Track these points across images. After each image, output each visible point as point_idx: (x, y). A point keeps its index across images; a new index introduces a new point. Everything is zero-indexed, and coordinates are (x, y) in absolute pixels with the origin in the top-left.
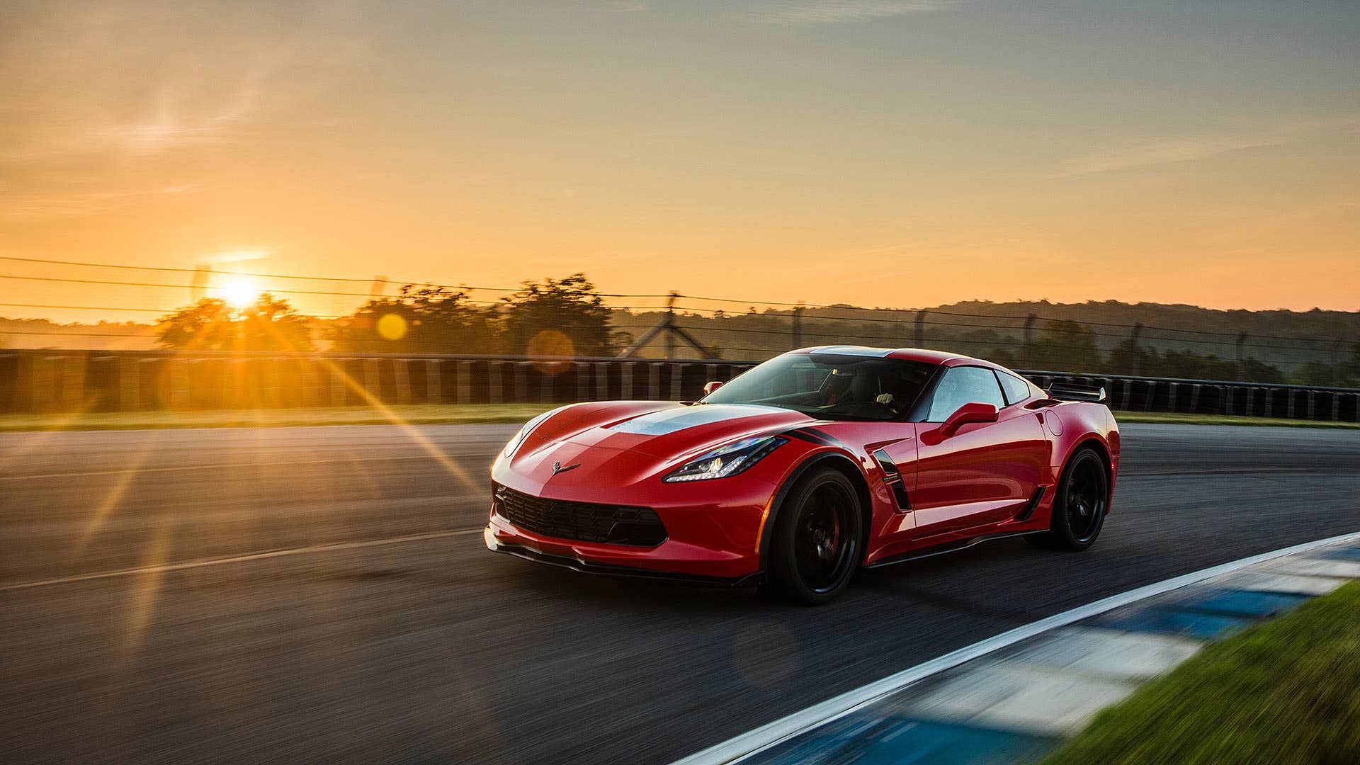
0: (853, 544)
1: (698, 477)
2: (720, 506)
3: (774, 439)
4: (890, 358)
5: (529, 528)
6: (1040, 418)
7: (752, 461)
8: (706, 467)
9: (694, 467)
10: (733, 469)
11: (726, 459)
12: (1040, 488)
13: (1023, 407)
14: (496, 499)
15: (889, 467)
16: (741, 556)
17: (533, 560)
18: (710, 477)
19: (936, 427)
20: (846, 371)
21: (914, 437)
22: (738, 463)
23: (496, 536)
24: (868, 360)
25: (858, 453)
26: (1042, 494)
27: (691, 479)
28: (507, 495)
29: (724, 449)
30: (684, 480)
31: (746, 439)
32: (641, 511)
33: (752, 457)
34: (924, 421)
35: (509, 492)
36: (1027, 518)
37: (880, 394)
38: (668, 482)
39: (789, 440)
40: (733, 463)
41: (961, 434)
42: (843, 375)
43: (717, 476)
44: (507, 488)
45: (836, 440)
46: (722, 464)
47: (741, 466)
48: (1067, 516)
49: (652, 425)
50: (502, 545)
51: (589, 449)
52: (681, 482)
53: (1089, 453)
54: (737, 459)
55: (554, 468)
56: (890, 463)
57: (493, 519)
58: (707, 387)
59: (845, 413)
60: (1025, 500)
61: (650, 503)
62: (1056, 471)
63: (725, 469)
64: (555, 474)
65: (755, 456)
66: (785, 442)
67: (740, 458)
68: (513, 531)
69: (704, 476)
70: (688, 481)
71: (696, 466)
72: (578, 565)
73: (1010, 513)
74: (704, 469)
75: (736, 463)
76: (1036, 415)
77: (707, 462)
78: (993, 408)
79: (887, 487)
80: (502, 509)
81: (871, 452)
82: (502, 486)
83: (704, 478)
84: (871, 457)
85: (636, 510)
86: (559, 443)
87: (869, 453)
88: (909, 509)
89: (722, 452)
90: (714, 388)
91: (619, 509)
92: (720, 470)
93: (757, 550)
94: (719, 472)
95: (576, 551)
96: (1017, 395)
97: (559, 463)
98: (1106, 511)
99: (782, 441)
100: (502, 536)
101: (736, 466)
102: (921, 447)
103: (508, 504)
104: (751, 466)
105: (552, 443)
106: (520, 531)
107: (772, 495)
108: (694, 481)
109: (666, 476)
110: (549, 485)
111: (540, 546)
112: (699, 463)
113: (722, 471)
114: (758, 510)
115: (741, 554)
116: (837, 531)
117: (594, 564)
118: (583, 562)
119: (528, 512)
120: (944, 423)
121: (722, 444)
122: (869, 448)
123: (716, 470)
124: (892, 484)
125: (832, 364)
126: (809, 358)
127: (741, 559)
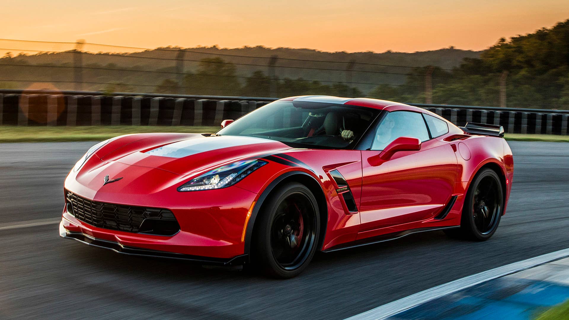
0: (313, 236)
1: (202, 188)
2: (221, 208)
3: (257, 162)
4: (348, 104)
5: (87, 221)
6: (454, 148)
7: (240, 177)
8: (208, 181)
9: (200, 182)
10: (227, 182)
11: (222, 175)
12: (453, 197)
13: (442, 140)
14: (67, 201)
15: (340, 182)
16: (231, 244)
17: (89, 244)
18: (211, 188)
19: (377, 153)
20: (318, 114)
21: (360, 161)
22: (231, 178)
23: (65, 227)
24: (333, 106)
25: (318, 172)
26: (455, 201)
27: (197, 189)
28: (74, 198)
29: (222, 169)
30: (193, 189)
31: (237, 161)
32: (163, 211)
33: (240, 175)
34: (369, 150)
35: (76, 197)
36: (444, 218)
37: (344, 130)
38: (182, 191)
39: (268, 163)
40: (227, 178)
41: (394, 159)
42: (315, 116)
43: (216, 187)
44: (74, 194)
45: (302, 163)
46: (219, 179)
47: (233, 180)
48: (473, 216)
49: (176, 151)
50: (69, 233)
51: (129, 167)
52: (191, 191)
53: (489, 172)
54: (230, 175)
55: (104, 180)
56: (342, 179)
57: (64, 215)
58: (223, 123)
59: (313, 143)
60: (442, 205)
61: (168, 206)
62: (465, 185)
63: (222, 182)
64: (104, 184)
65: (244, 173)
66: (265, 164)
67: (232, 174)
68: (77, 224)
69: (207, 187)
70: (195, 191)
71: (202, 180)
72: (118, 248)
73: (432, 214)
74: (207, 182)
75: (229, 179)
76: (451, 145)
77: (209, 177)
78: (417, 141)
79: (339, 196)
80: (70, 208)
81: (328, 171)
82: (70, 192)
83: (206, 188)
84: (327, 174)
85: (159, 211)
86: (111, 162)
87: (326, 171)
88: (356, 211)
89: (220, 170)
90: (227, 124)
91: (148, 210)
92: (218, 183)
93: (243, 240)
94: (217, 184)
95: (117, 237)
96: (438, 131)
97: (108, 177)
98: (502, 213)
99: (262, 163)
100: (70, 228)
101: (229, 180)
102: (365, 167)
103: (74, 205)
104: (240, 181)
105: (106, 162)
106: (83, 224)
107: (254, 201)
108: (200, 191)
109: (180, 186)
110: (99, 192)
111: (94, 234)
112: (204, 178)
113: (219, 184)
114: (244, 211)
115: (231, 242)
116: (302, 227)
117: (130, 247)
118: (122, 246)
119: (86, 210)
120: (383, 151)
121: (221, 166)
122: (326, 168)
123: (215, 183)
124: (343, 194)
125: (307, 108)
126: (292, 104)
127: (231, 245)
